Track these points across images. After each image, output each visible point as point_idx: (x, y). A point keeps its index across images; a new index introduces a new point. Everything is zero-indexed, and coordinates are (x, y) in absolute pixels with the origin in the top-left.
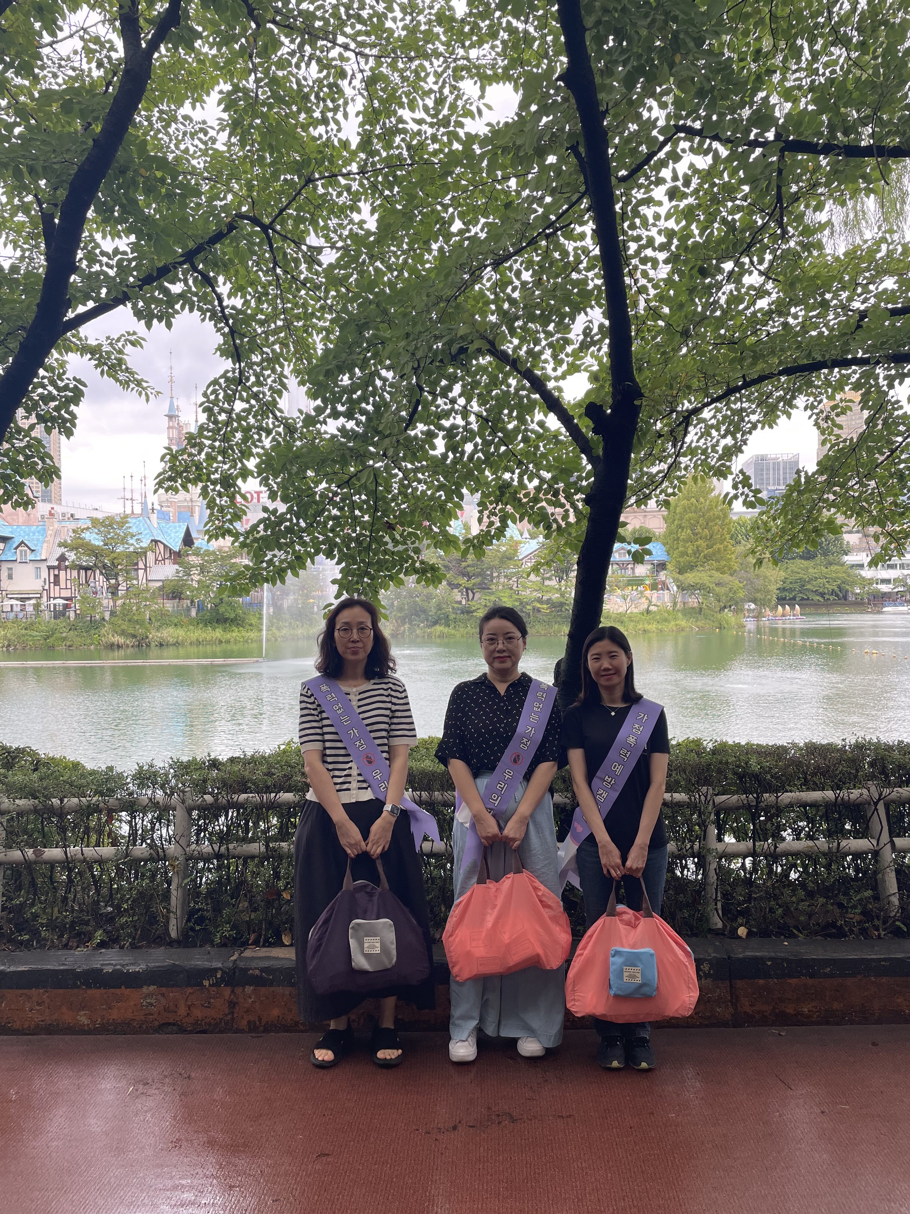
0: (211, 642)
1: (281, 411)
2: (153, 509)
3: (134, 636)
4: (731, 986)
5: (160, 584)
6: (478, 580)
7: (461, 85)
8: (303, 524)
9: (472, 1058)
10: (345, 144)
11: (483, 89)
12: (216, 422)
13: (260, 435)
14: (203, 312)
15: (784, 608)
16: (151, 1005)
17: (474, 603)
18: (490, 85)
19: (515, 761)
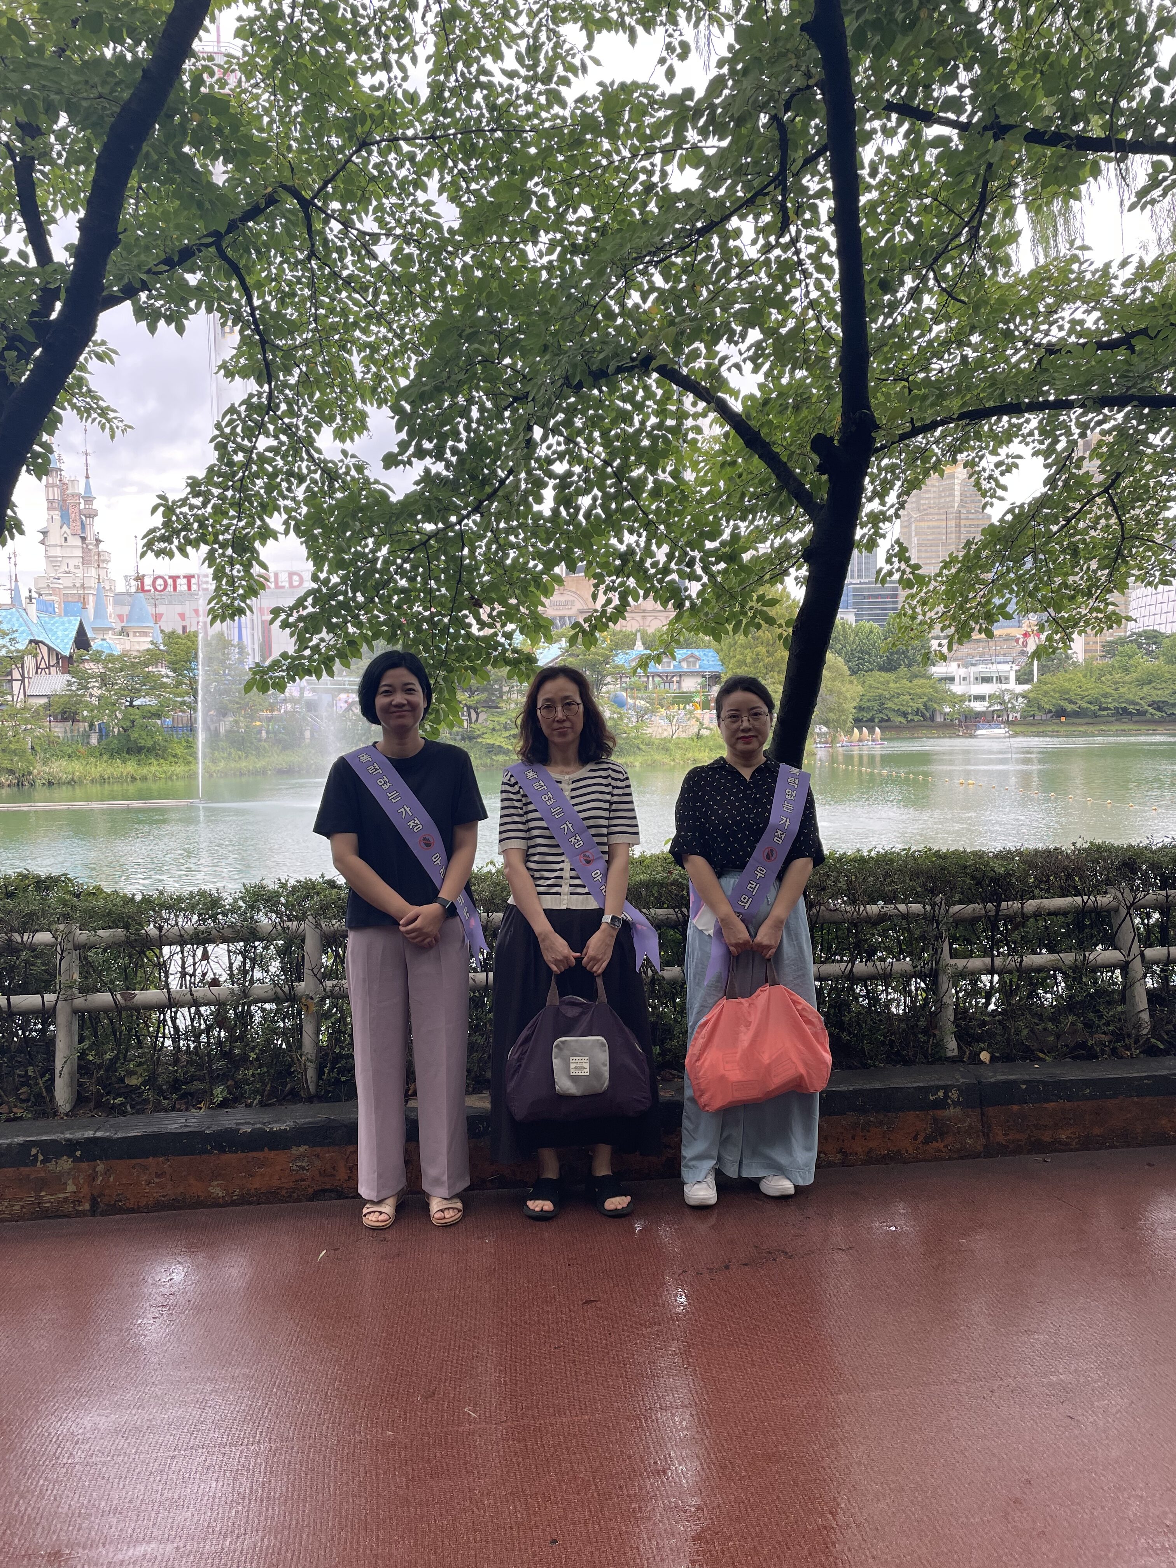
0: (120, 780)
1: (319, 451)
2: (30, 598)
3: (11, 772)
4: (982, 1114)
5: (44, 701)
6: (483, 696)
7: (563, 29)
8: (360, 598)
9: (713, 1201)
10: (412, 98)
11: (591, 38)
12: (230, 464)
13: (290, 483)
14: (224, 315)
15: (861, 732)
16: (303, 1168)
17: (478, 726)
18: (599, 32)
19: (768, 857)
